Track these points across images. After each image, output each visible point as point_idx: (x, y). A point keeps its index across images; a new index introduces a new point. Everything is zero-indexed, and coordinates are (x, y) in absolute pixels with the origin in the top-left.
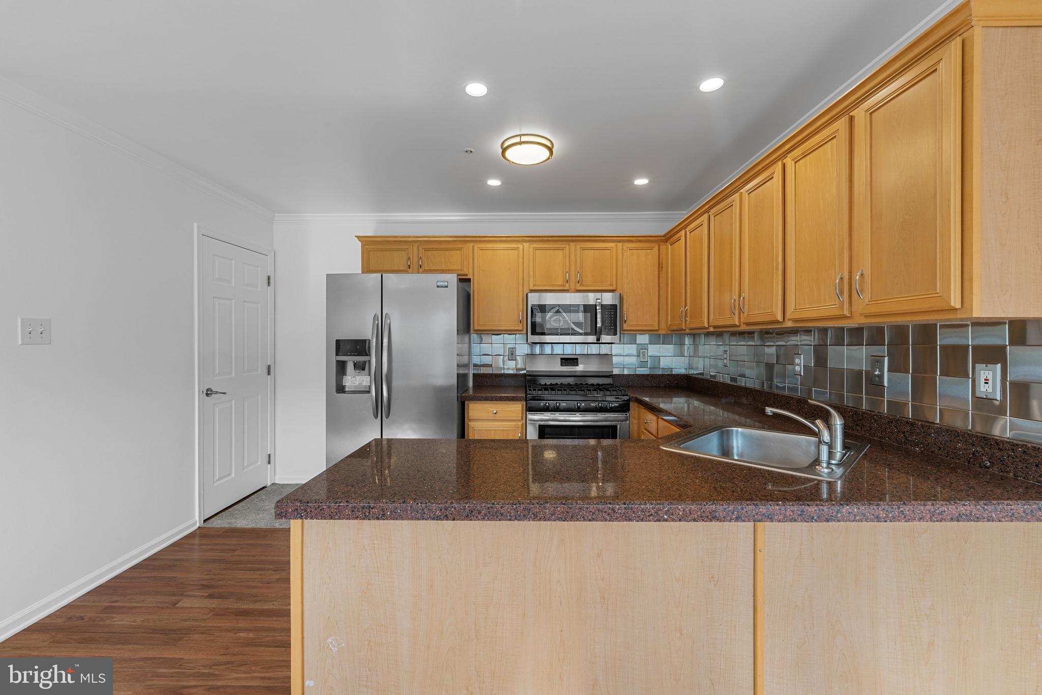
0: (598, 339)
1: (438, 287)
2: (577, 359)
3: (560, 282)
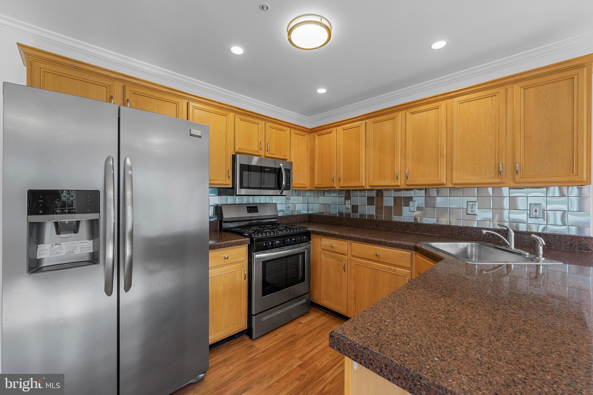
0: (282, 193)
1: (191, 135)
2: (257, 207)
3: (256, 149)
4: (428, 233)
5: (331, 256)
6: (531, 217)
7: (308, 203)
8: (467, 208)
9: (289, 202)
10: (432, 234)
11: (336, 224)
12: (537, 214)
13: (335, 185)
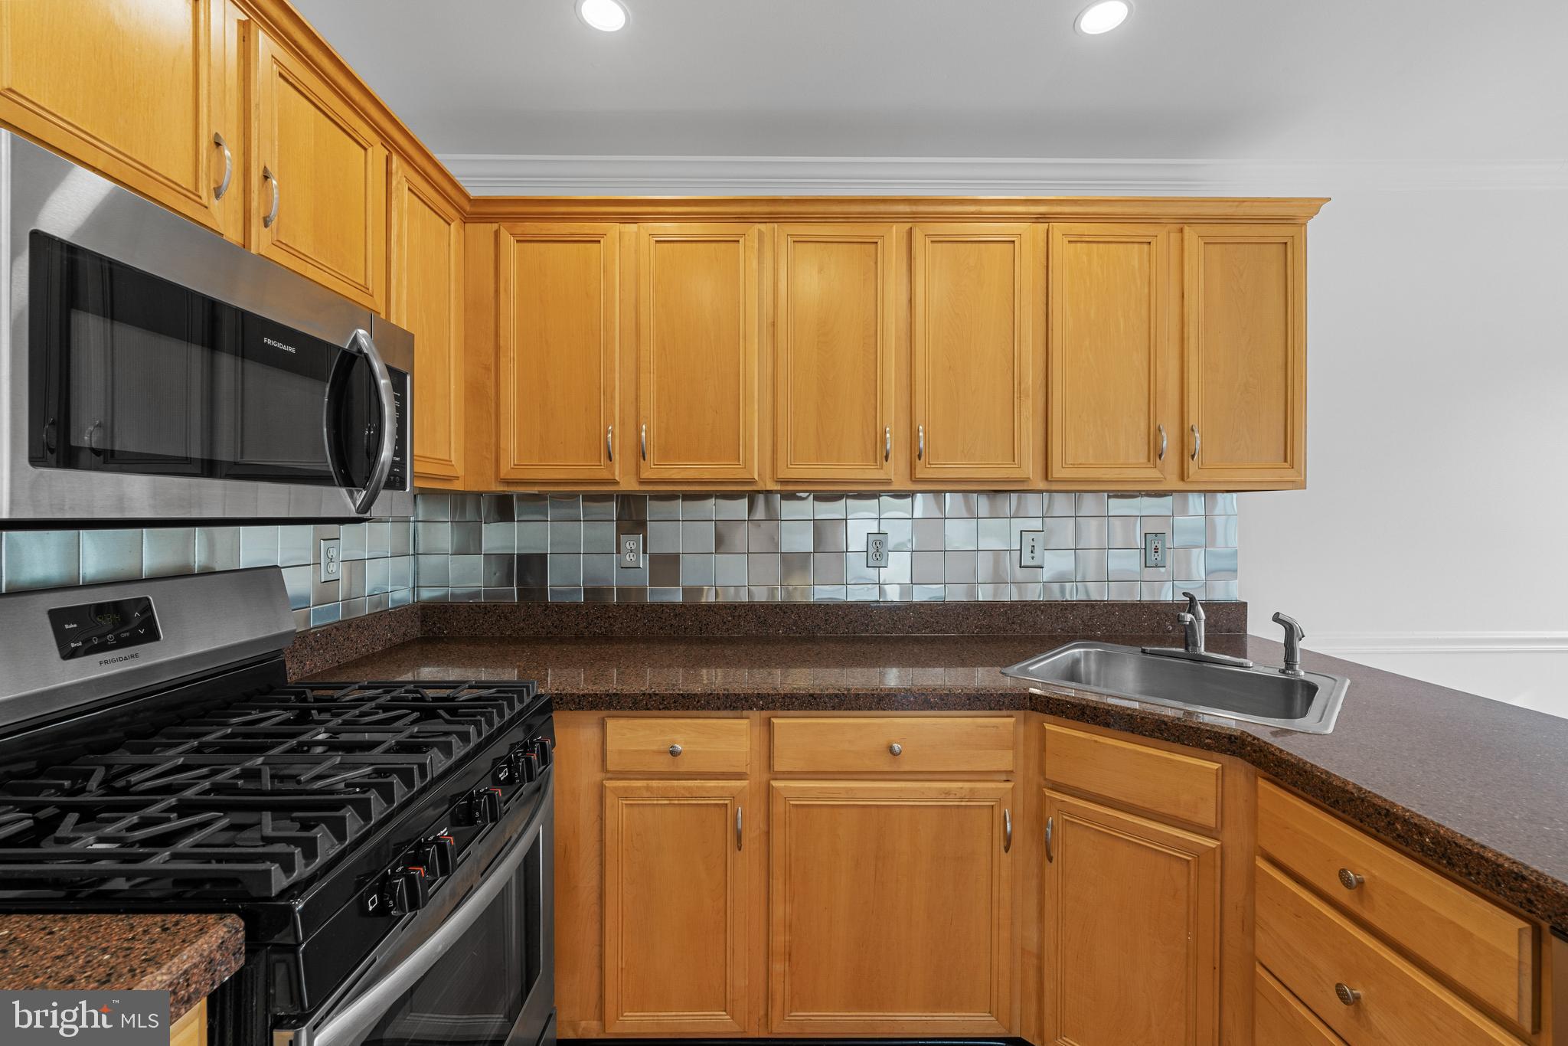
4: (928, 630)
5: (667, 798)
6: (1148, 565)
7: (416, 554)
8: (1021, 550)
9: (333, 553)
10: (938, 632)
11: (578, 639)
12: (1159, 559)
13: (617, 473)
